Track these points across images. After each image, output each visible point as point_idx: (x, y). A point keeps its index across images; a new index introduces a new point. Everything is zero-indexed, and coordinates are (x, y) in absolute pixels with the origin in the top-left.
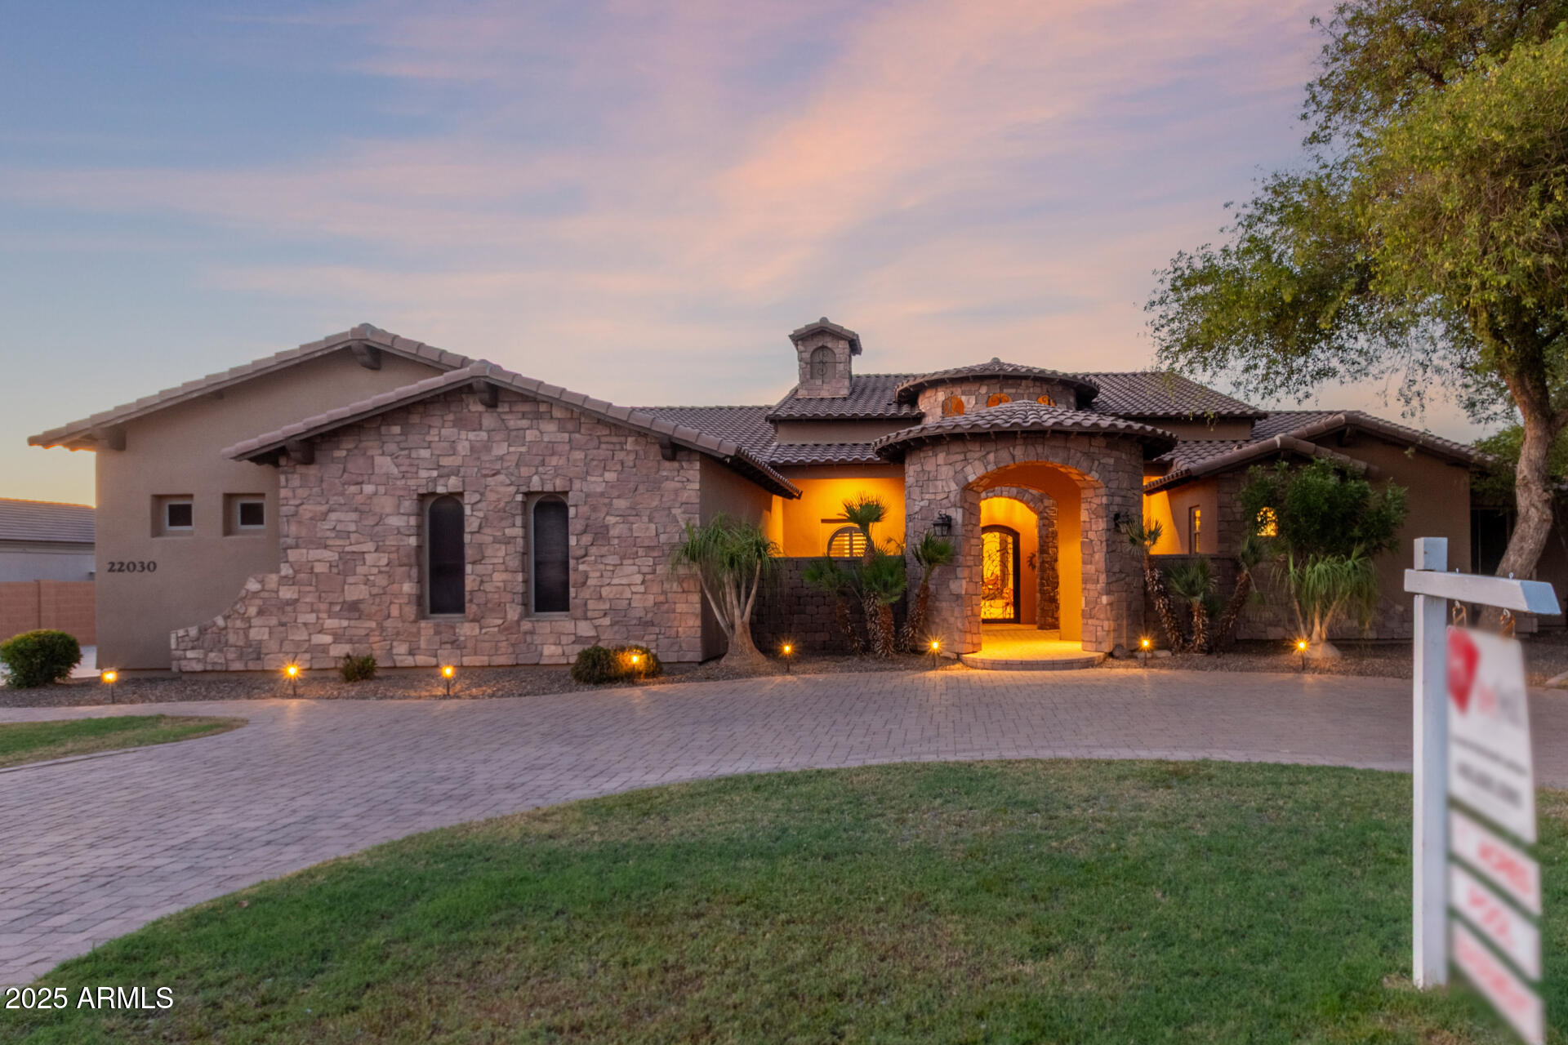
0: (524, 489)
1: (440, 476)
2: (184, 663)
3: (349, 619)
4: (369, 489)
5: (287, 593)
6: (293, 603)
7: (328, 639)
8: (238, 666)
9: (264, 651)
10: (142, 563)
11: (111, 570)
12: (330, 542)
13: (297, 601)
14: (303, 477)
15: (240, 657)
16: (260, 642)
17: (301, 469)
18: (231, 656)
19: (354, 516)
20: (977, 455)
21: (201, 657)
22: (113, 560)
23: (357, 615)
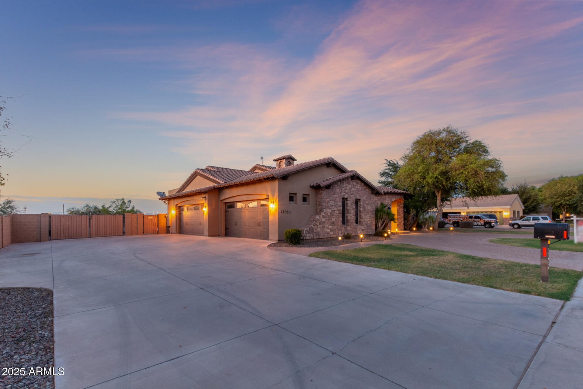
0: (356, 198)
1: (345, 194)
2: (306, 237)
3: (333, 226)
4: (336, 196)
5: (323, 220)
6: (324, 222)
7: (329, 230)
8: (315, 237)
9: (320, 234)
10: (288, 211)
11: (281, 213)
12: (330, 208)
13: (325, 221)
14: (326, 192)
15: (316, 235)
16: (319, 231)
17: (326, 190)
18: (315, 235)
19: (334, 202)
20: (394, 197)
21: (309, 235)
22: (282, 210)
23: (334, 225)
